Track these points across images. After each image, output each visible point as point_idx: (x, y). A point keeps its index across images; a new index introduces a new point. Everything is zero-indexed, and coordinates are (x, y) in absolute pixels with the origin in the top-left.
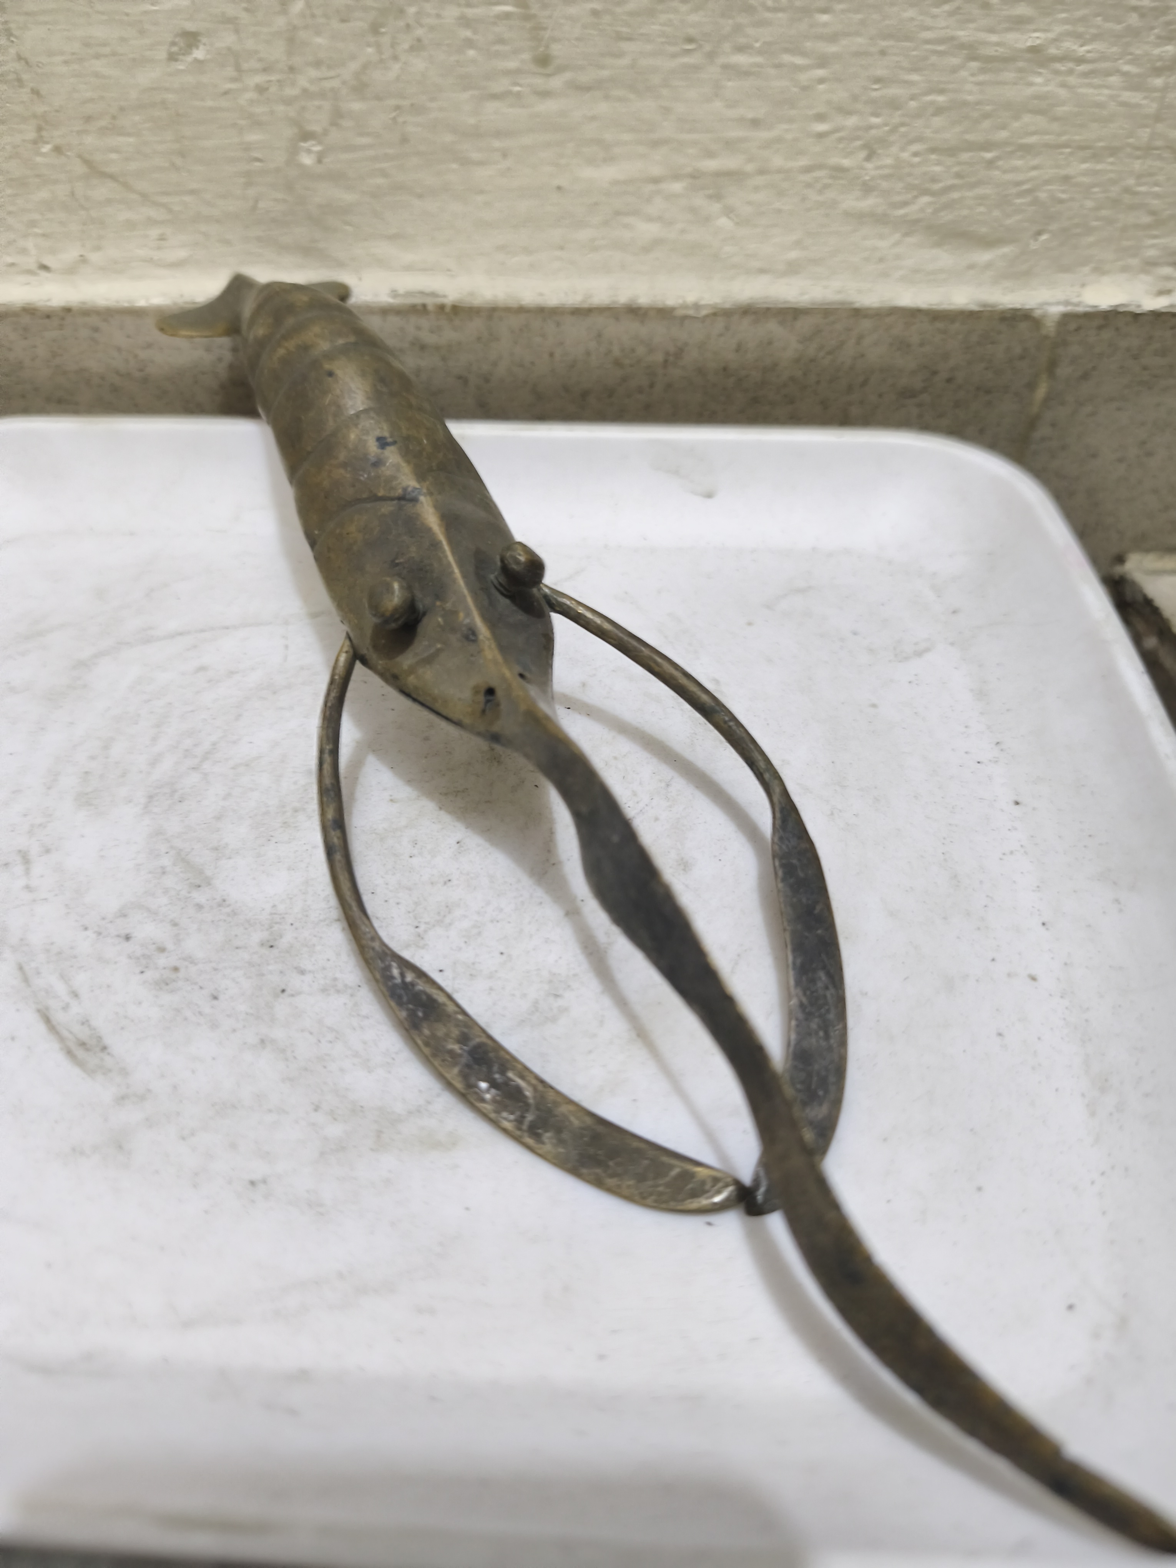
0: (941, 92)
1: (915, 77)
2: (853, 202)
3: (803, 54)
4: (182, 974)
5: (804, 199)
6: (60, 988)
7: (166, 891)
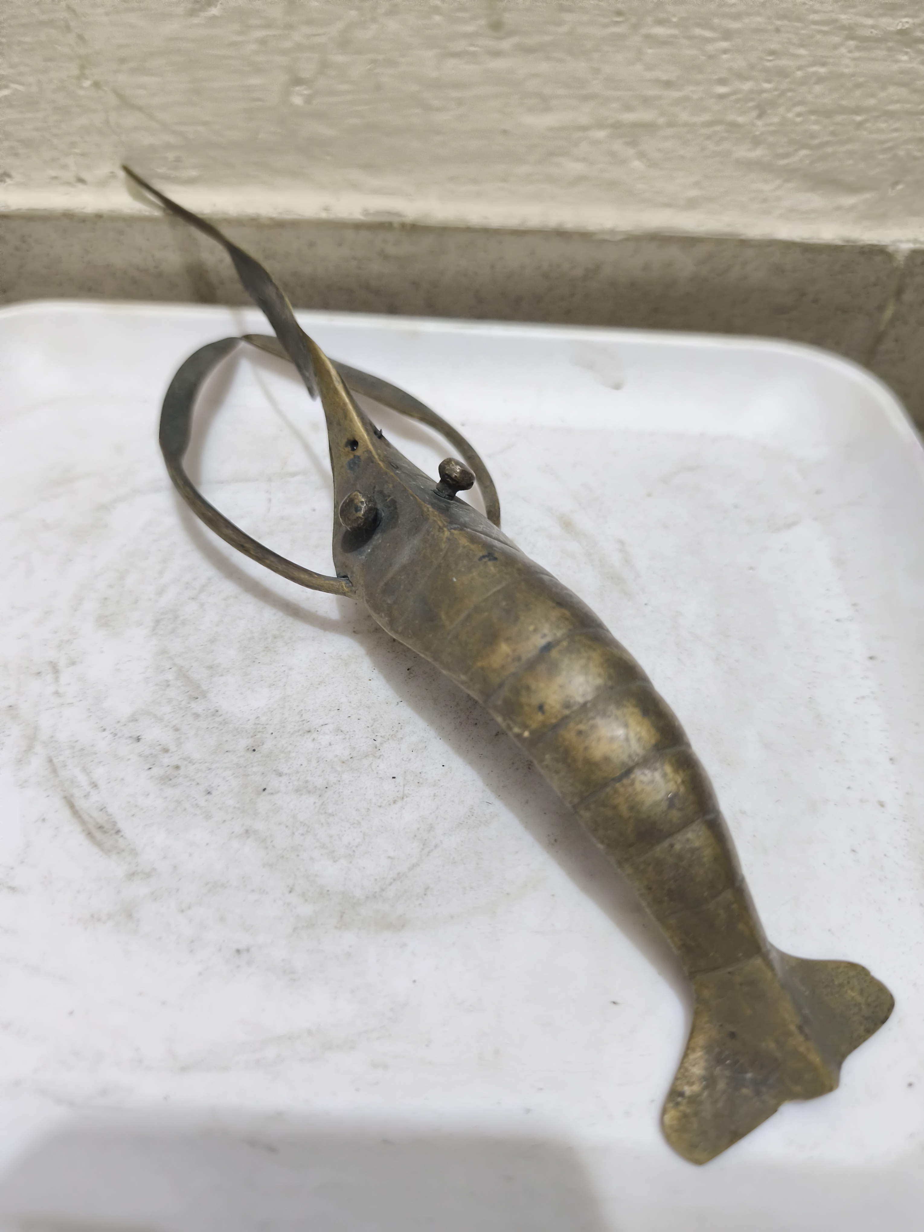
0: (823, 64)
1: (802, 52)
2: (743, 152)
3: (711, 28)
4: (182, 772)
5: (703, 149)
6: (82, 779)
7: (170, 701)
